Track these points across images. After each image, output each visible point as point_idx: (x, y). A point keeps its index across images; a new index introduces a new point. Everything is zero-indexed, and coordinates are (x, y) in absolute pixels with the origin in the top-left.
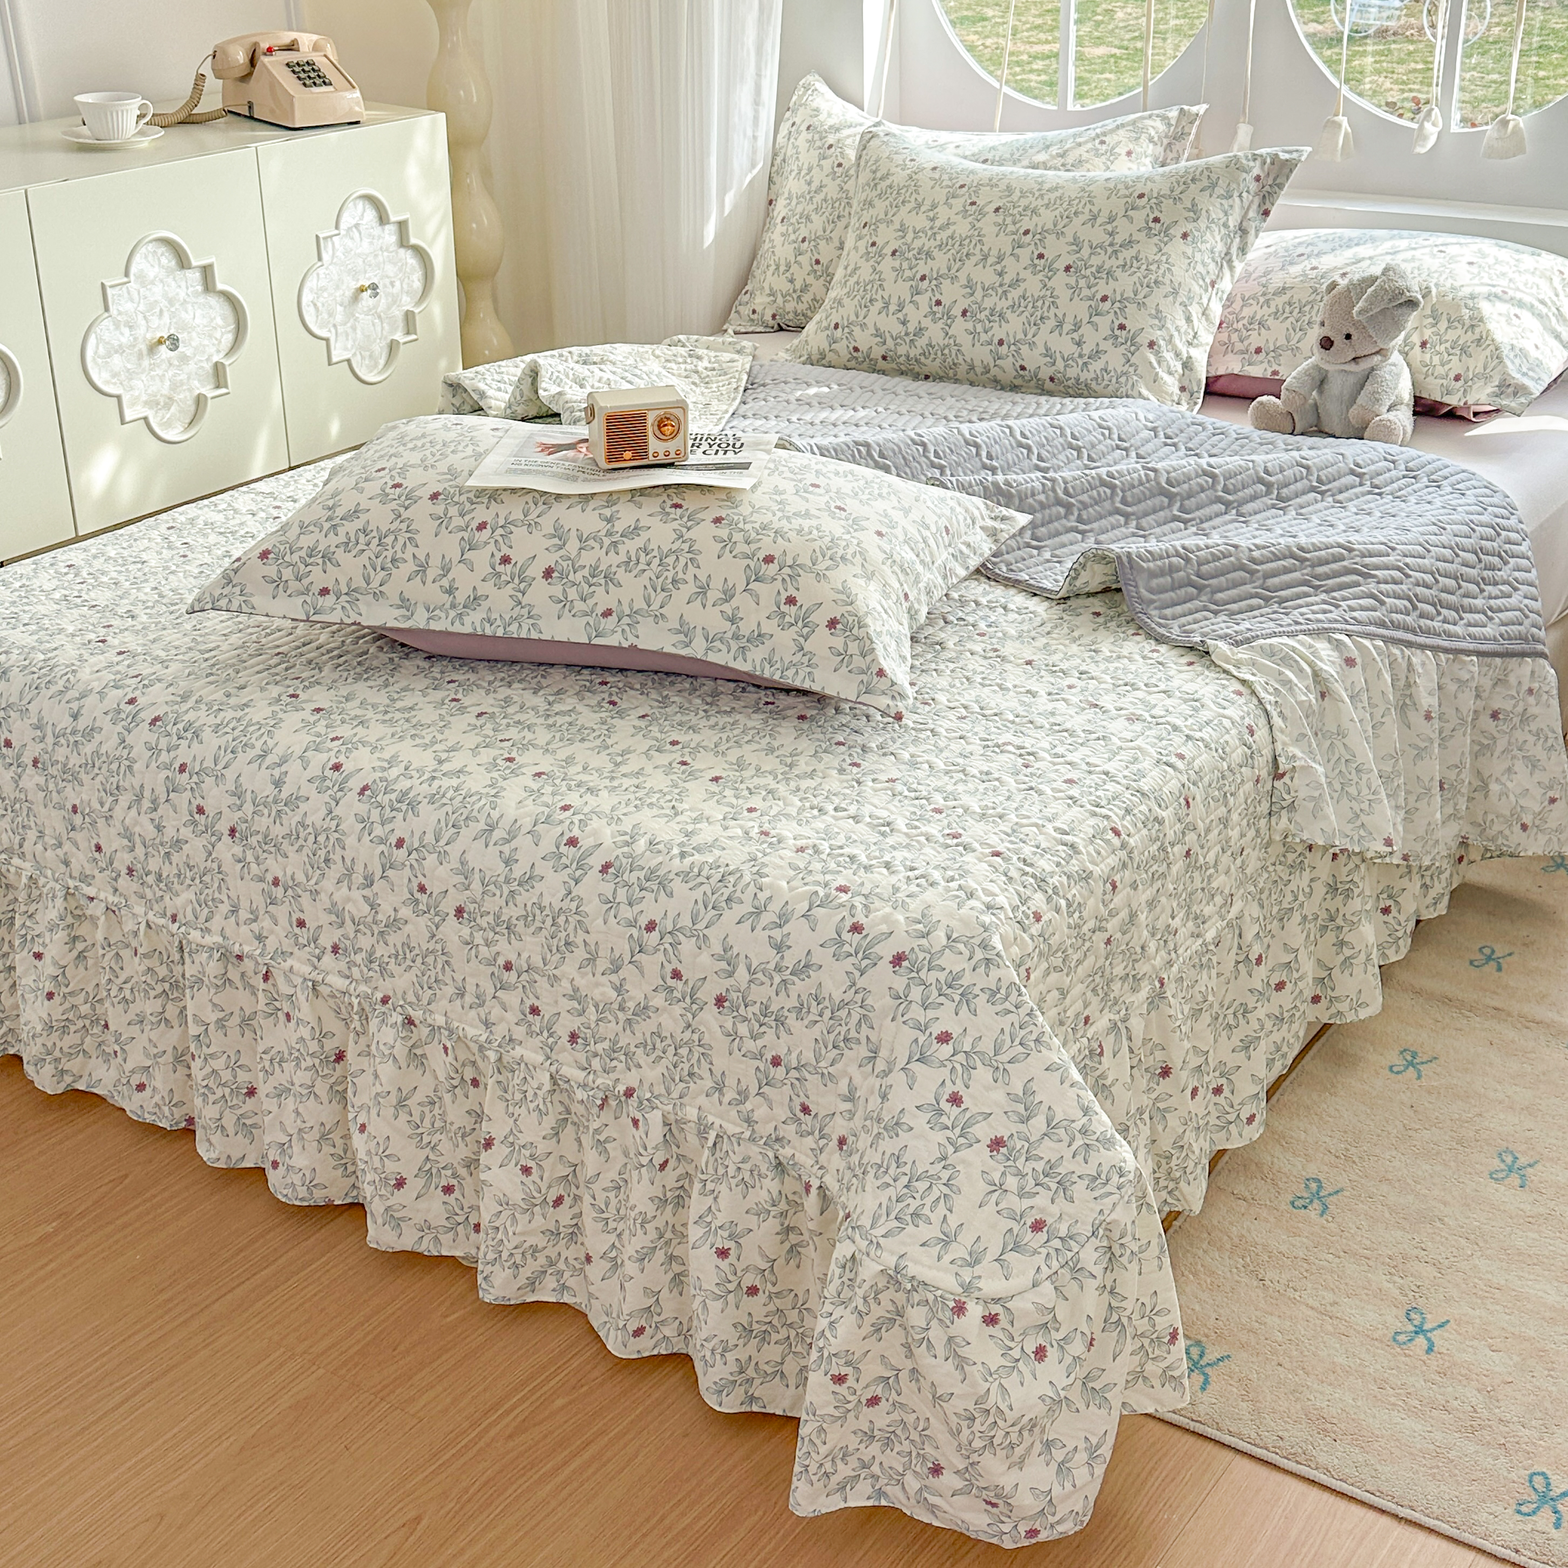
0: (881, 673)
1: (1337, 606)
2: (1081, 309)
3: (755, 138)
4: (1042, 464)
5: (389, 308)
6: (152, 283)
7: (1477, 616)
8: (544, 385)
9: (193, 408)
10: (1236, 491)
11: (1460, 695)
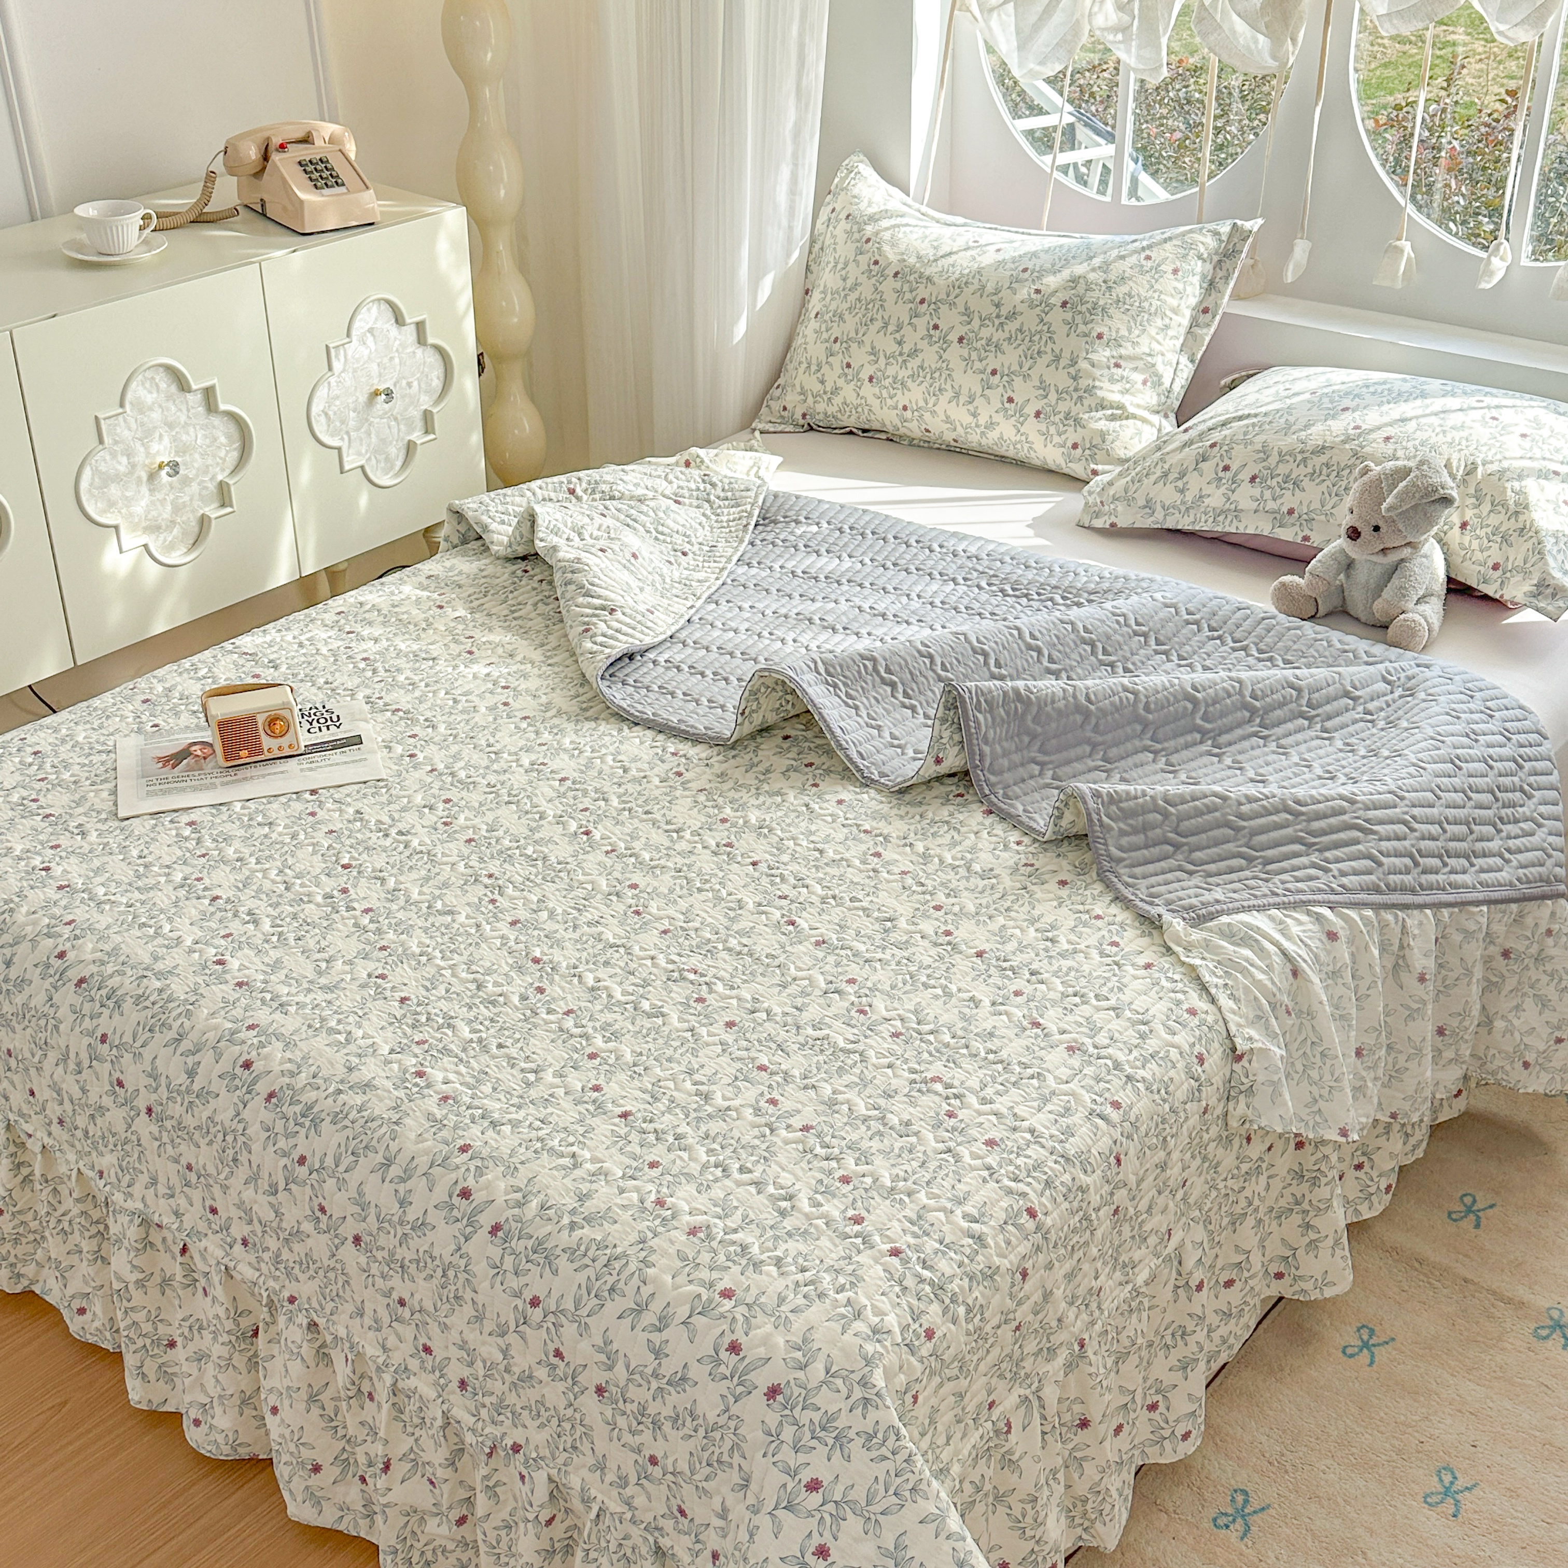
3: (790, 228)
5: (406, 410)
6: (151, 409)
7: (1491, 860)
8: (541, 535)
9: (196, 530)
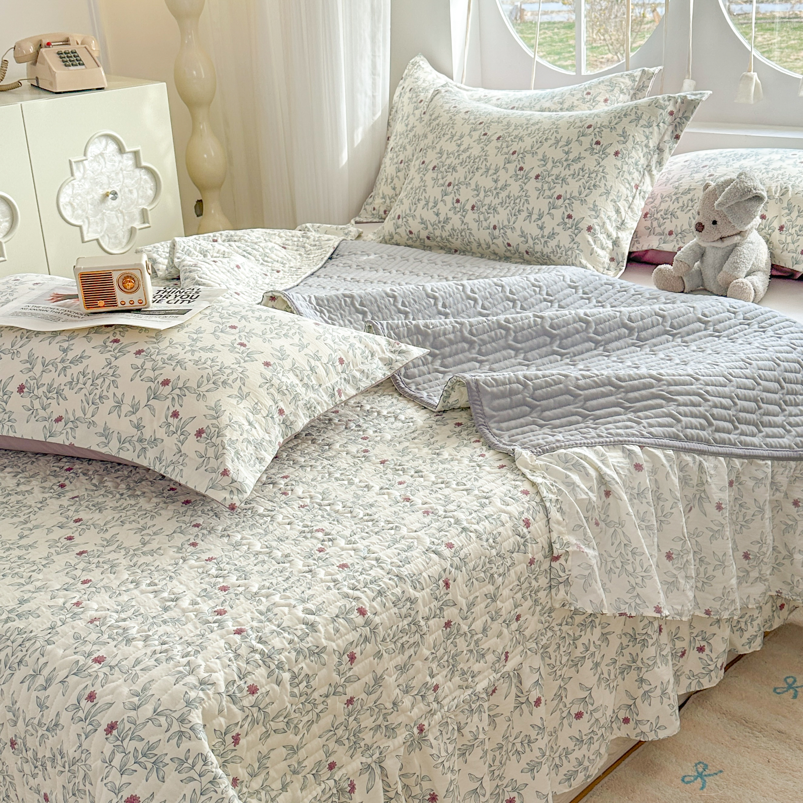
0: (225, 473)
1: (639, 423)
2: (543, 205)
3: (374, 96)
4: (485, 312)
5: (128, 206)
7: (775, 430)
10: (604, 333)
11: (756, 490)
